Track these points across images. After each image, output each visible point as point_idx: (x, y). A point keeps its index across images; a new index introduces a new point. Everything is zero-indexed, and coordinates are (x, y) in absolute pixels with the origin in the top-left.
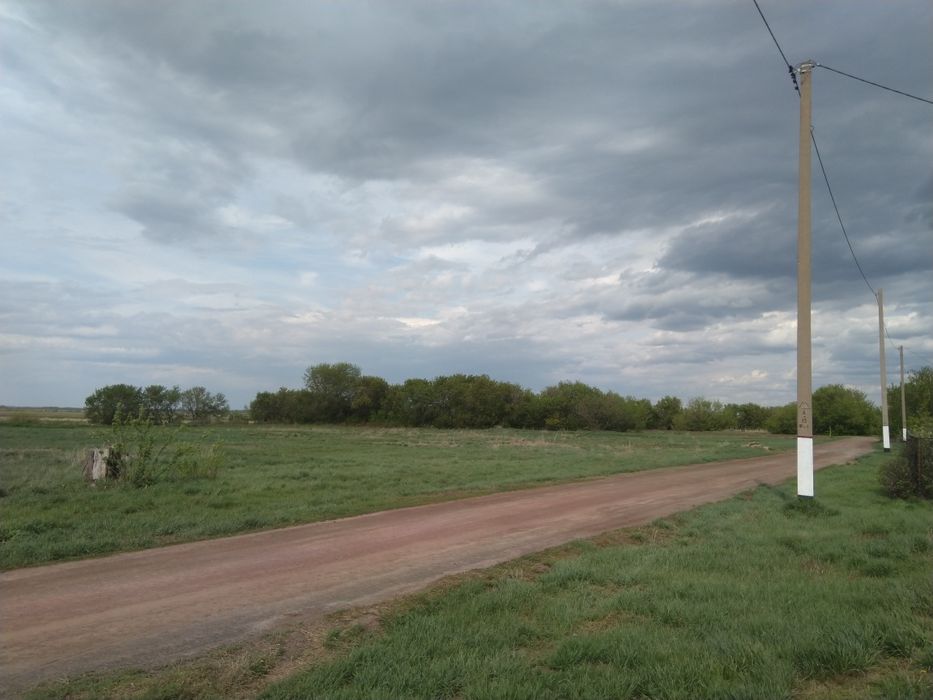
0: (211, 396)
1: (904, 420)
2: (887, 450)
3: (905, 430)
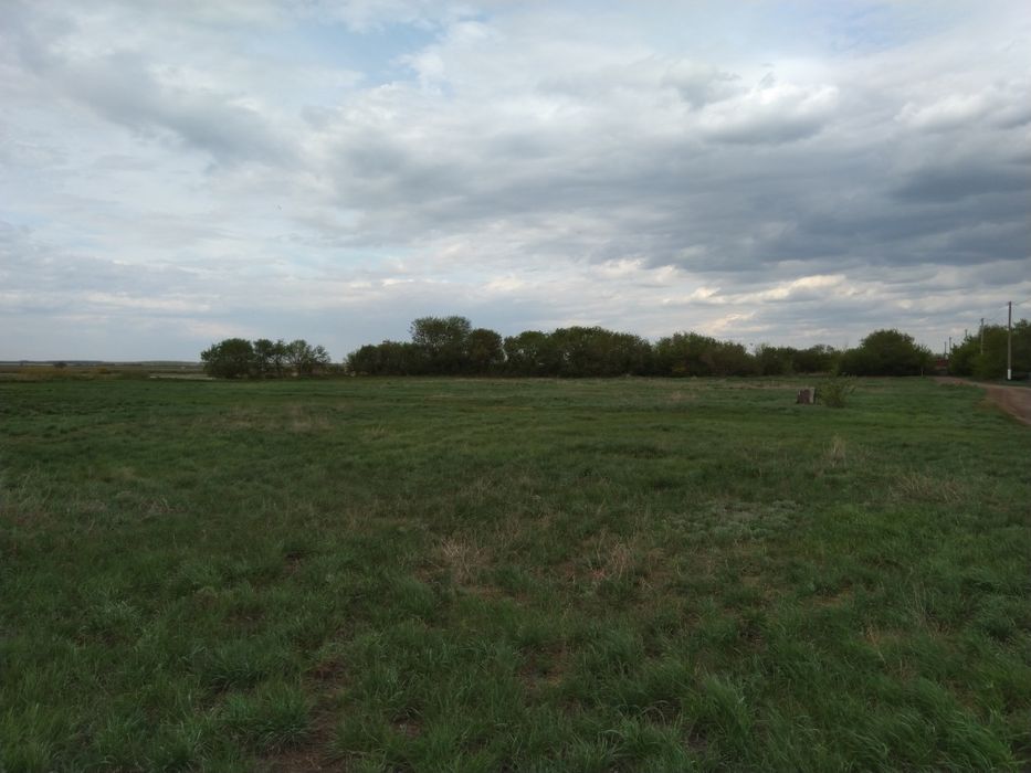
0: (313, 349)
1: (1009, 362)
3: (1009, 371)
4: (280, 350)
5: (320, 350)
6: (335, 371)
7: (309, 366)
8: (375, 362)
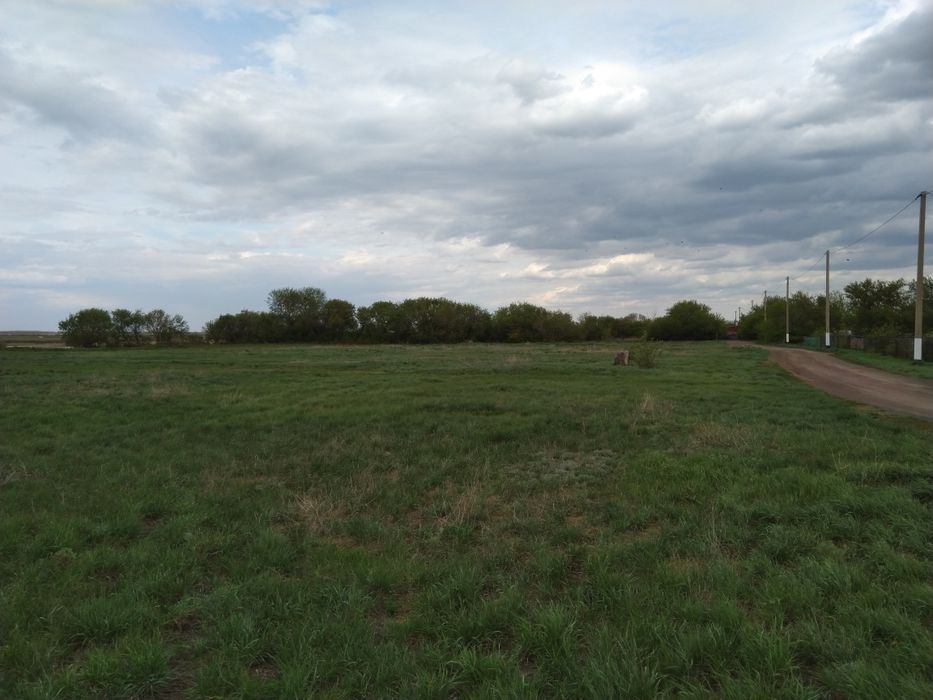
0: (171, 318)
1: (787, 328)
2: (828, 347)
3: (788, 335)
4: (138, 319)
5: (178, 319)
6: (195, 339)
7: (167, 335)
8: (232, 330)
